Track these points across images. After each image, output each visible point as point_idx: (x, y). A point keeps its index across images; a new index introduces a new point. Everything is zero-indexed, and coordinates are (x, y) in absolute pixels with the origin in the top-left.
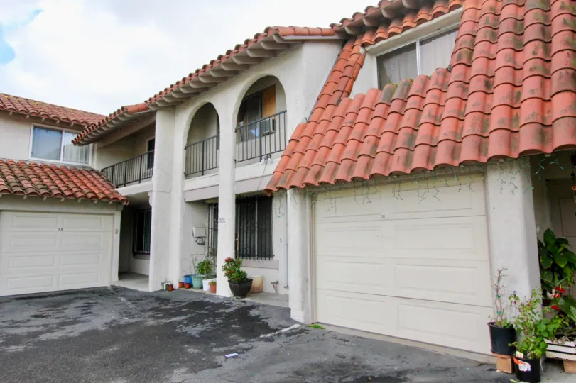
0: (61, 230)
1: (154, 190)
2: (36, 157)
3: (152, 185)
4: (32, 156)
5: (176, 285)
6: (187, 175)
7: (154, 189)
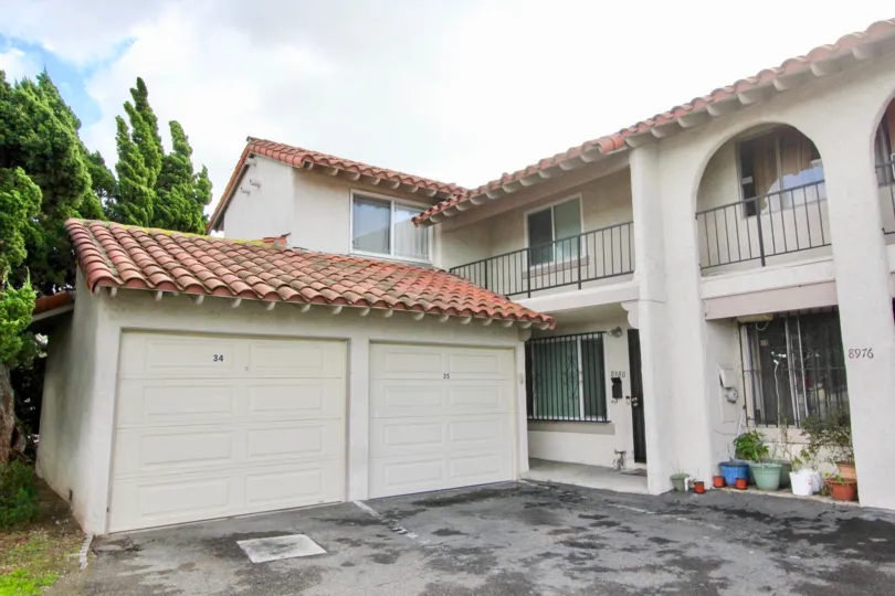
0: (447, 376)
1: (642, 298)
2: (363, 249)
3: (637, 289)
4: (354, 248)
5: (708, 485)
6: (708, 267)
7: (644, 295)
